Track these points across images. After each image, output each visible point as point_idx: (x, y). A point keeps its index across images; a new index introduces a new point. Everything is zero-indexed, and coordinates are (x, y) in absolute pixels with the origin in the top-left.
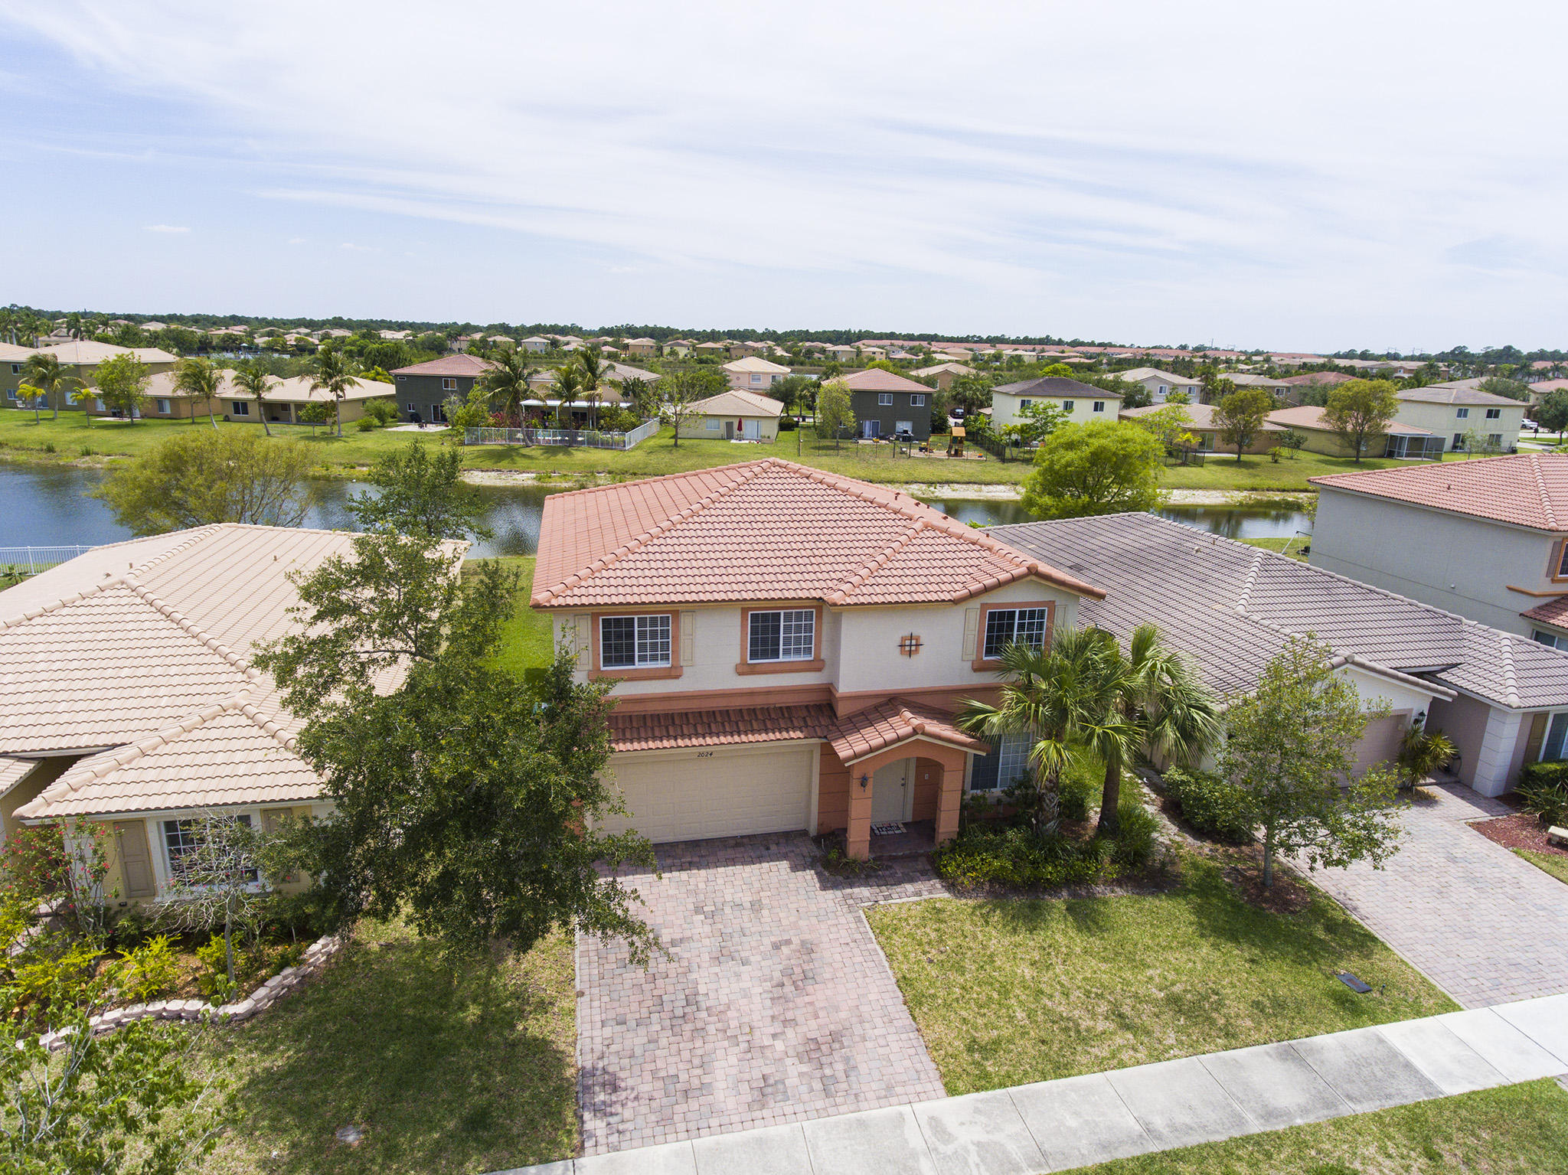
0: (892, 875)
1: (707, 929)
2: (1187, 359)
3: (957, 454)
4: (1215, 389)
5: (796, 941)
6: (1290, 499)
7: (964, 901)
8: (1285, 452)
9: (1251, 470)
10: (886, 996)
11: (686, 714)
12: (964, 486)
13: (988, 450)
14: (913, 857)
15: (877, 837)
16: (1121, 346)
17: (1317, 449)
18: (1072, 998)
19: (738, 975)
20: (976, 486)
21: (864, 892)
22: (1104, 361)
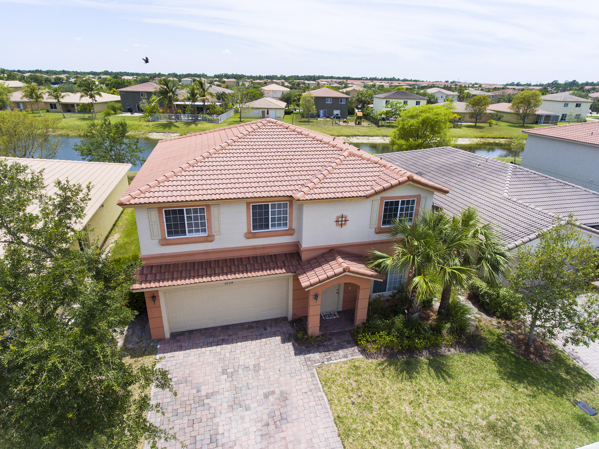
0: (332, 345)
1: (228, 384)
2: (449, 86)
3: (359, 124)
4: (464, 96)
5: (277, 391)
6: (497, 142)
7: (370, 360)
8: (494, 122)
9: (481, 130)
10: (328, 430)
11: (218, 261)
12: (362, 137)
13: (372, 122)
14: (343, 333)
15: (323, 320)
16: (422, 81)
17: (507, 120)
18: (435, 428)
19: (242, 418)
20: (367, 137)
21: (316, 356)
22: (416, 87)
